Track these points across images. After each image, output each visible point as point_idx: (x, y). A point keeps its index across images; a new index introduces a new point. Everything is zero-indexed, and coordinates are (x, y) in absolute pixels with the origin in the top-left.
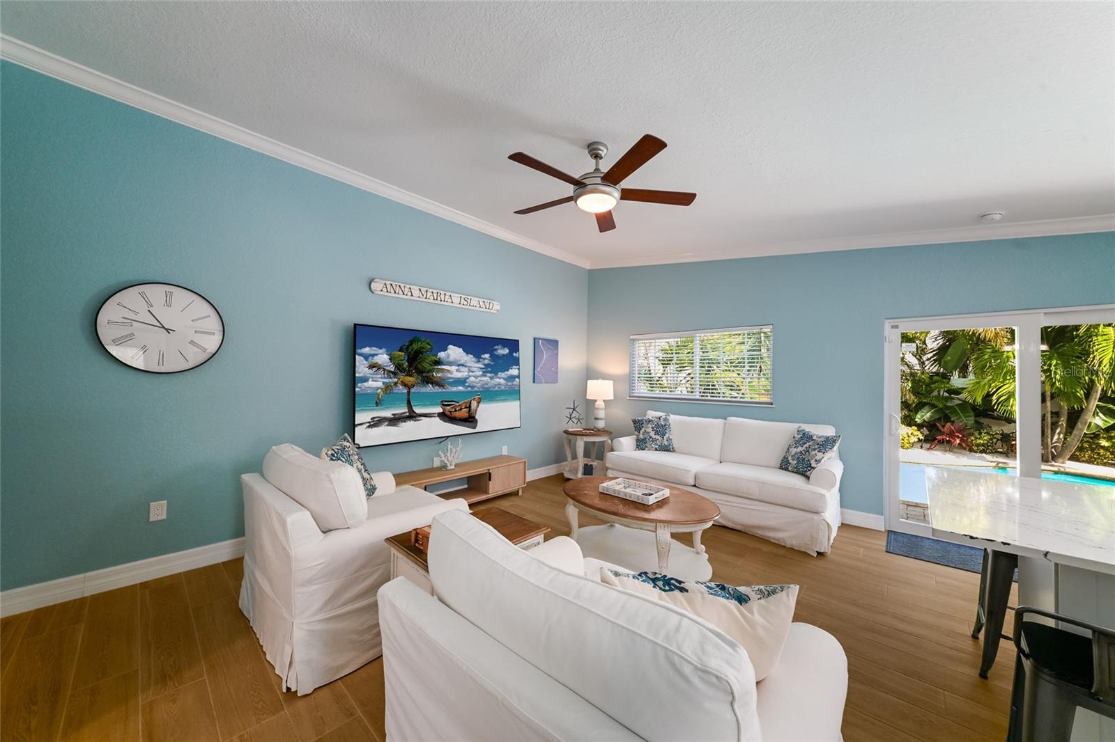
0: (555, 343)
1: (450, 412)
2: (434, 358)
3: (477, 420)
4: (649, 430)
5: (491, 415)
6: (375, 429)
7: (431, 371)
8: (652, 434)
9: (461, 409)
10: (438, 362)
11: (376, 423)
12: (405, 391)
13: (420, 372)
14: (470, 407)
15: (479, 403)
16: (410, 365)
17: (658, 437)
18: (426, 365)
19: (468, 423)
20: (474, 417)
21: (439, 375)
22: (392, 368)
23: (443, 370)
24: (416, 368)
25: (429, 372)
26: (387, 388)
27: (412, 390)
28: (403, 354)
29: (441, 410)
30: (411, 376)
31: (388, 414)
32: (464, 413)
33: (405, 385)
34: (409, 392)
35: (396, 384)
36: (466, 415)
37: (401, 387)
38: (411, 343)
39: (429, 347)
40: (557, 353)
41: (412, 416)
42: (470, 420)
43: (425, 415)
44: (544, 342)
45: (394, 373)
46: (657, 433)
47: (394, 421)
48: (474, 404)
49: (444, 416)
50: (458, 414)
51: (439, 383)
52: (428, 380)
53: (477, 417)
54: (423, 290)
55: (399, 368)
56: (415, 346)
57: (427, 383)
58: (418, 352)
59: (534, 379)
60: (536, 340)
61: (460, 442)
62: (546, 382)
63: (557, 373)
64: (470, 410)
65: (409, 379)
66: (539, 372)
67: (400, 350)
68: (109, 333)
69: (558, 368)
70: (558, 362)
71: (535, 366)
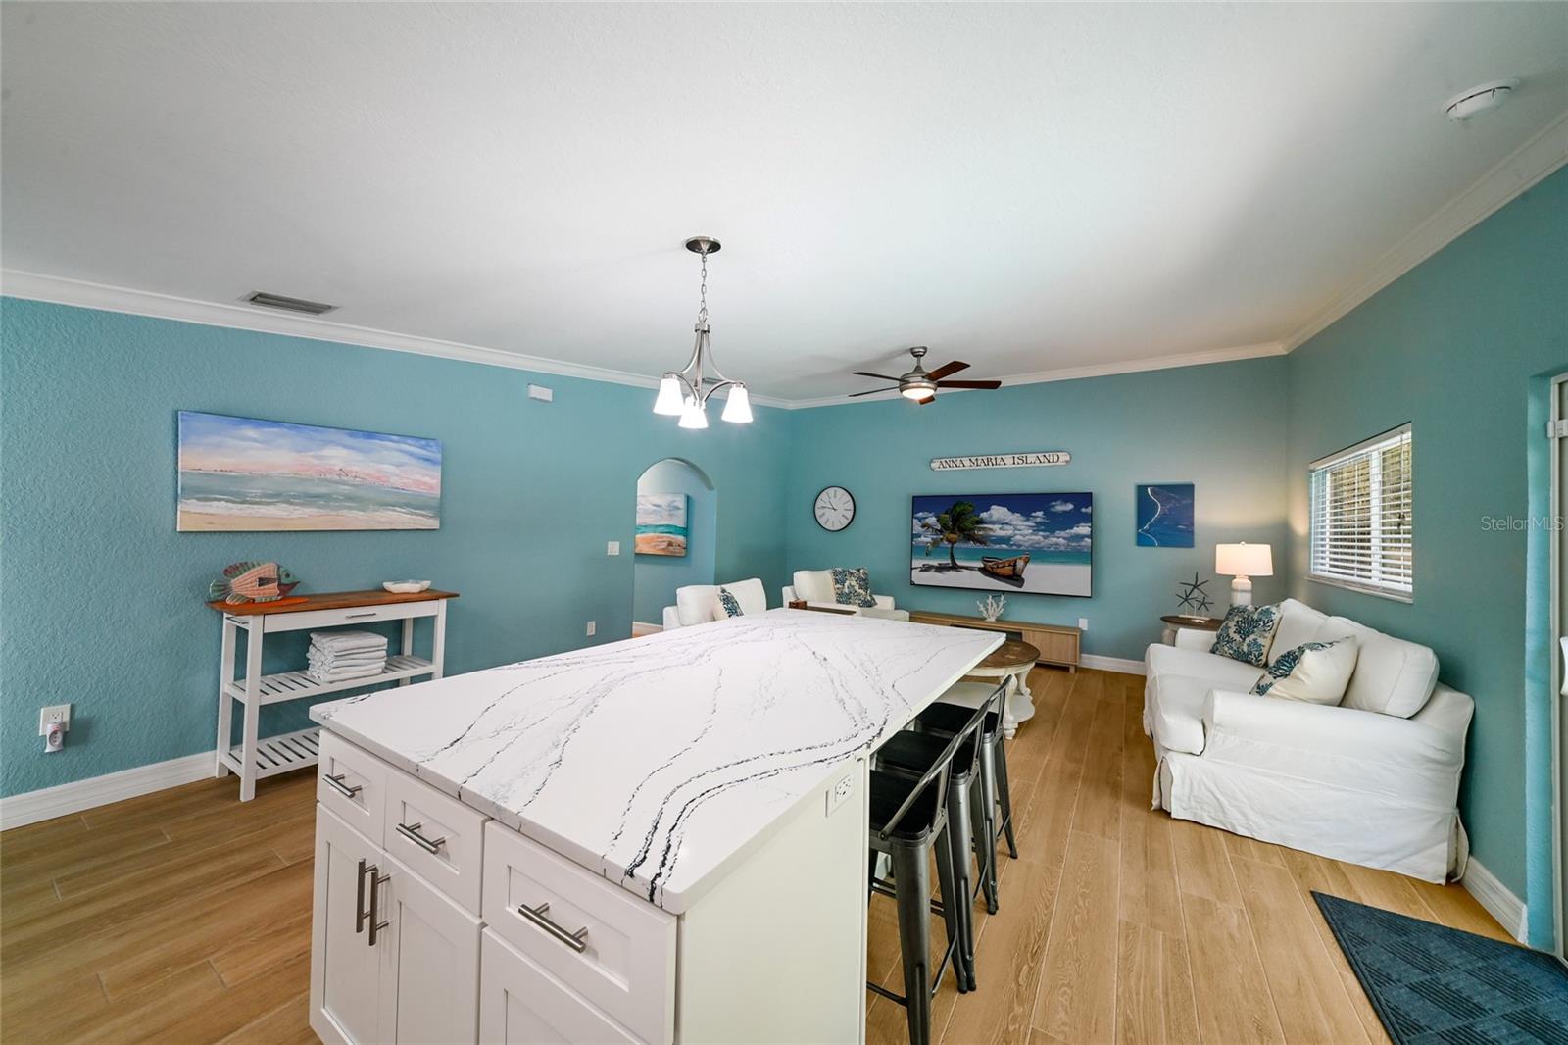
1: (992, 568)
2: (976, 518)
3: (1023, 580)
5: (1039, 576)
7: (974, 529)
9: (1004, 566)
10: (981, 522)
11: (926, 568)
12: (949, 546)
13: (962, 530)
14: (1015, 565)
15: (1026, 563)
16: (953, 525)
18: (968, 524)
20: (1020, 576)
21: (980, 533)
22: (939, 527)
23: (984, 529)
24: (959, 528)
25: (970, 530)
26: (935, 543)
27: (955, 546)
28: (947, 516)
29: (982, 565)
30: (954, 533)
31: (935, 563)
32: (1008, 570)
33: (949, 541)
34: (952, 548)
35: (941, 540)
36: (1011, 573)
37: (946, 543)
38: (955, 506)
39: (971, 508)
40: (1192, 505)
41: (955, 567)
42: (1016, 578)
43: (967, 568)
44: (1157, 489)
45: (941, 532)
47: (940, 569)
48: (1020, 563)
49: (983, 570)
50: (1000, 571)
51: (977, 540)
52: (970, 538)
53: (1023, 576)
54: (973, 459)
55: (944, 526)
56: (958, 509)
57: (969, 540)
58: (961, 514)
59: (1141, 541)
60: (1141, 490)
61: (1002, 598)
62: (1163, 544)
63: (1192, 533)
64: (1015, 569)
65: (954, 536)
66: (1147, 531)
67: (946, 513)
68: (819, 512)
69: (1192, 524)
70: (1193, 516)
71: (1140, 523)
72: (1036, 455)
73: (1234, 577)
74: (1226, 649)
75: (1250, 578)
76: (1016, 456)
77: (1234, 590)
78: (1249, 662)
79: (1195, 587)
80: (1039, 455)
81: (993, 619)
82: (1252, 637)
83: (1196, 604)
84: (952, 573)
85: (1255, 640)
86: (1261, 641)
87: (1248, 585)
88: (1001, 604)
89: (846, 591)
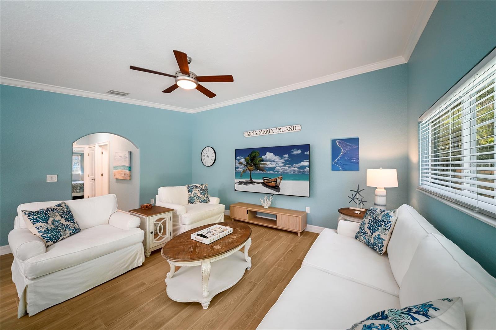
0: (355, 141)
1: (267, 183)
2: (260, 159)
3: (280, 189)
5: (287, 186)
6: (240, 185)
7: (259, 164)
9: (272, 182)
10: (262, 160)
11: (241, 183)
13: (255, 165)
14: (276, 181)
15: (281, 180)
16: (251, 163)
18: (257, 162)
19: (275, 189)
20: (278, 187)
21: (262, 166)
22: (245, 164)
23: (264, 164)
24: (253, 163)
25: (258, 164)
26: (244, 171)
27: (252, 172)
28: (249, 158)
29: (263, 181)
30: (251, 166)
31: (244, 180)
32: (273, 184)
33: (249, 170)
34: (251, 173)
35: (246, 169)
36: (275, 185)
37: (248, 171)
38: (252, 153)
39: (258, 154)
40: (358, 148)
41: (252, 182)
42: (276, 188)
43: (257, 183)
44: (341, 141)
45: (246, 166)
47: (246, 183)
48: (278, 180)
49: (263, 184)
50: (270, 184)
51: (262, 170)
52: (257, 168)
53: (280, 187)
54: (260, 131)
55: (248, 163)
56: (253, 155)
57: (257, 169)
58: (254, 157)
59: (334, 168)
60: (333, 141)
61: (271, 197)
62: (344, 170)
63: (358, 163)
64: (276, 183)
65: (251, 168)
66: (336, 163)
67: (248, 157)
68: (203, 158)
69: (358, 159)
70: (358, 155)
71: (333, 159)
72: (286, 127)
73: (376, 188)
74: (362, 238)
75: (385, 189)
76: (278, 128)
77: (376, 195)
78: (375, 250)
79: (358, 192)
80: (288, 127)
81: (267, 207)
82: (377, 233)
83: (358, 202)
84: (250, 185)
85: (379, 235)
86: (382, 236)
87: (384, 192)
88: (270, 200)
89: (192, 196)
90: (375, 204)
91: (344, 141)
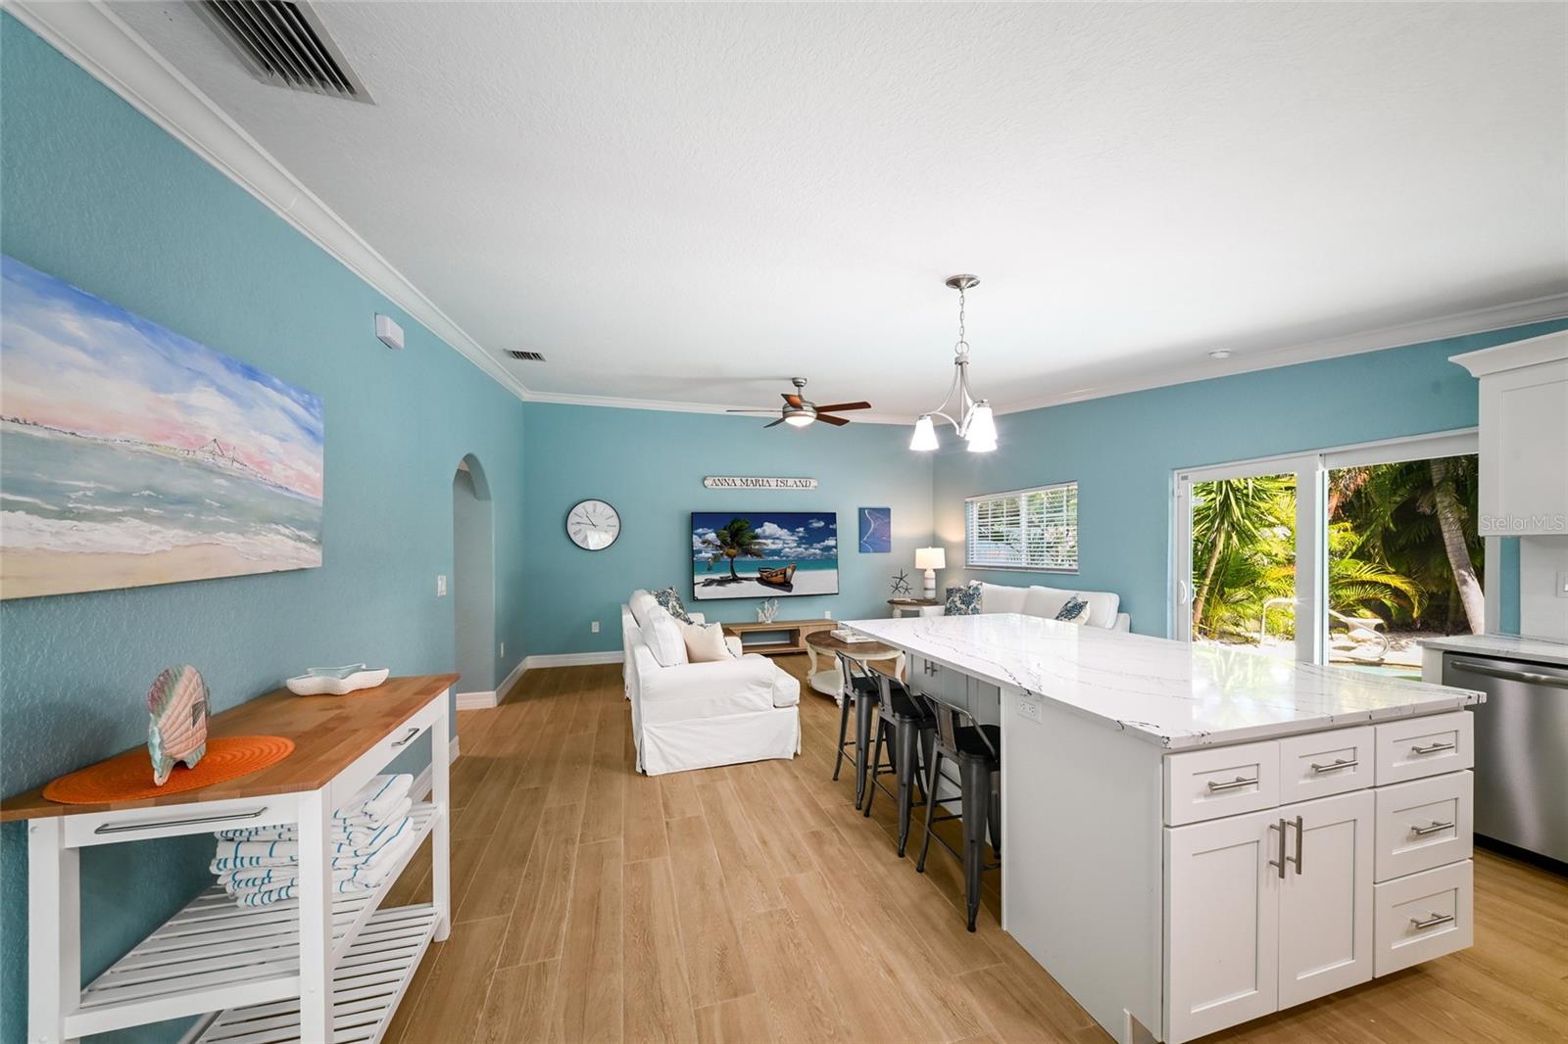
0: (886, 512)
1: (767, 577)
2: (752, 533)
3: (792, 586)
4: (957, 599)
5: (804, 581)
6: (708, 588)
7: (750, 544)
8: (958, 603)
9: (776, 575)
10: (757, 537)
11: (708, 583)
12: (729, 560)
13: (740, 545)
14: (785, 573)
15: (793, 571)
16: (732, 540)
17: (963, 606)
18: (747, 541)
19: (783, 587)
20: (789, 583)
21: (757, 547)
22: (719, 543)
23: (759, 543)
24: (737, 542)
25: (747, 545)
26: (716, 558)
27: (735, 559)
28: (725, 532)
29: (759, 576)
30: (734, 548)
31: (717, 577)
32: (780, 578)
33: (728, 555)
34: (732, 561)
35: (722, 554)
36: (782, 580)
37: (726, 557)
38: (732, 523)
39: (747, 525)
40: (889, 522)
41: (735, 579)
42: (786, 585)
43: (746, 579)
44: (871, 511)
45: (721, 547)
46: (963, 603)
47: (722, 582)
48: (789, 571)
49: (761, 580)
50: (774, 579)
51: (753, 554)
52: (747, 552)
53: (792, 582)
55: (724, 542)
56: (736, 526)
57: (747, 554)
58: (739, 530)
59: (862, 549)
60: (861, 511)
61: (776, 602)
62: (875, 551)
63: (890, 542)
64: (785, 576)
65: (732, 550)
66: (866, 542)
67: (725, 529)
68: (572, 529)
69: (889, 536)
70: (890, 531)
71: (861, 538)
73: (924, 571)
75: (935, 570)
77: (927, 579)
79: (901, 579)
81: (770, 622)
82: (973, 605)
83: (903, 591)
84: (733, 585)
87: (933, 575)
88: (775, 608)
90: (926, 589)
91: (874, 510)
